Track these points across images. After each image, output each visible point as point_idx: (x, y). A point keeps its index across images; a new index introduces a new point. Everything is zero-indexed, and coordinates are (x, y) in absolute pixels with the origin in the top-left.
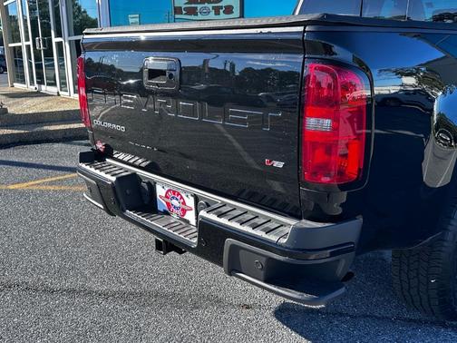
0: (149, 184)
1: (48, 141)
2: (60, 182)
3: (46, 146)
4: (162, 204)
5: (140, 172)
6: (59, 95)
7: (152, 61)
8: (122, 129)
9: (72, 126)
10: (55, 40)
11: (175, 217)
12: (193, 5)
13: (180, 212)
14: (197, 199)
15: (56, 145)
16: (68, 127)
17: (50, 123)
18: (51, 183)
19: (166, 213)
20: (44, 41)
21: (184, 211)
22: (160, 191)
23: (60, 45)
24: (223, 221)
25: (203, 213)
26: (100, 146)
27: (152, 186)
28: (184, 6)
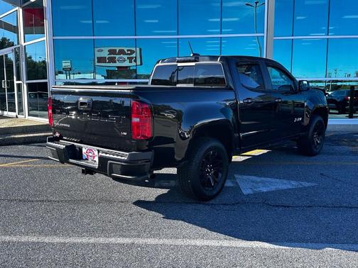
0: (79, 148)
1: (14, 144)
2: (27, 163)
3: (13, 146)
4: (85, 156)
5: (75, 144)
6: (17, 117)
7: (81, 99)
8: (69, 126)
9: (29, 135)
10: (16, 82)
11: (90, 160)
12: (112, 56)
13: (92, 158)
14: (99, 151)
15: (20, 146)
16: (27, 136)
17: (15, 134)
18: (22, 164)
19: (87, 159)
20: (7, 82)
21: (94, 157)
22: (84, 151)
23: (19, 86)
24: (107, 155)
25: (100, 154)
26: (57, 135)
27: (81, 149)
28: (107, 57)
